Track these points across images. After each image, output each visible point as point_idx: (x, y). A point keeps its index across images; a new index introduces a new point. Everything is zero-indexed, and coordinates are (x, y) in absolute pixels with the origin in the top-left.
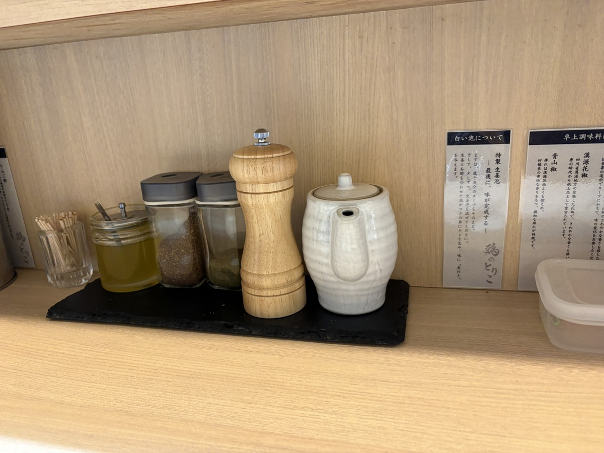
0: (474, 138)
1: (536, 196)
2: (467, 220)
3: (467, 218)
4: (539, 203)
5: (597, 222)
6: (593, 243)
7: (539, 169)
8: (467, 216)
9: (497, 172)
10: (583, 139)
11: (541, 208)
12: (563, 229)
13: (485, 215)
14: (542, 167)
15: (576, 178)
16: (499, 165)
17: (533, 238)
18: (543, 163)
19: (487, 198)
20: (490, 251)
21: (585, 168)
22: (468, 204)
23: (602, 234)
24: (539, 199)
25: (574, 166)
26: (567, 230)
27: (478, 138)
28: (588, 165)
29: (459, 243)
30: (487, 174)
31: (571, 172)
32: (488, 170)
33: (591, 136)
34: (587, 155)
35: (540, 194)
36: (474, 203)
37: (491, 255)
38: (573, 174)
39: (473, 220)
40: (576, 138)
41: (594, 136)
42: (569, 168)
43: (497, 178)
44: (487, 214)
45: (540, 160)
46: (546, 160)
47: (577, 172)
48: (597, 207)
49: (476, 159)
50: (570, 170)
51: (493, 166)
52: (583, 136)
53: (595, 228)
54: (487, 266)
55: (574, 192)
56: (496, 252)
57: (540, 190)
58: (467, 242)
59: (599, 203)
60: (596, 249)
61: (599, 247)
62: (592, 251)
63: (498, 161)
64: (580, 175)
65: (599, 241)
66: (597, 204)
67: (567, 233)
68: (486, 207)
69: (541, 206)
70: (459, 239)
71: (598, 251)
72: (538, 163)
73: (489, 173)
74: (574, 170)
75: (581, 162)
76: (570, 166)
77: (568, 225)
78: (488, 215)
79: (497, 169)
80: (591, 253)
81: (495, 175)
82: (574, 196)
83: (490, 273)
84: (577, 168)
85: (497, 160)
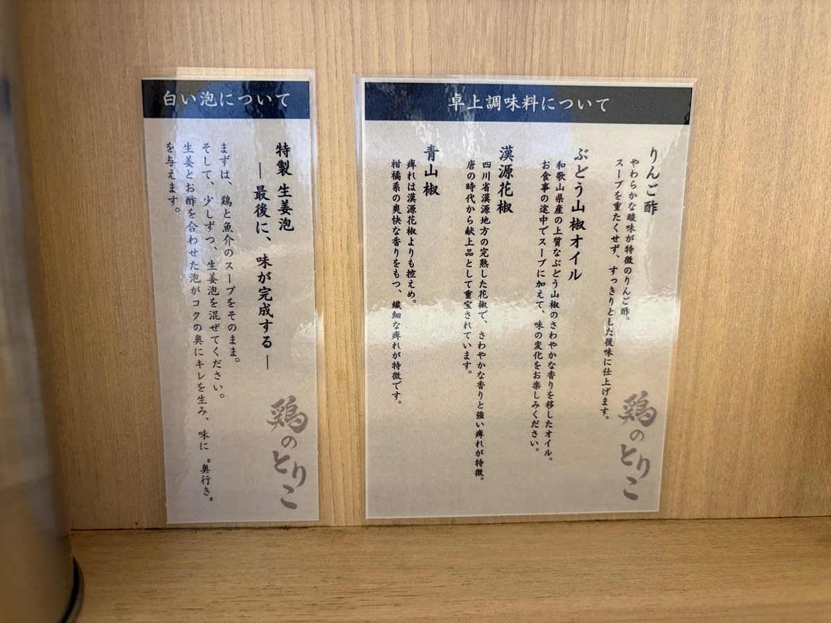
0: (217, 97)
1: (396, 263)
2: (215, 334)
3: (214, 328)
4: (404, 280)
5: (541, 330)
6: (537, 385)
7: (396, 187)
8: (214, 322)
9: (284, 199)
10: (495, 109)
11: (409, 295)
12: (465, 350)
13: (263, 319)
14: (403, 183)
15: (484, 215)
16: (286, 179)
17: (396, 376)
18: (404, 171)
19: (265, 272)
20: (283, 418)
21: (505, 188)
22: (214, 289)
23: (554, 360)
24: (403, 269)
25: (479, 182)
26: (474, 351)
27: (225, 99)
28: (510, 180)
29: (201, 398)
30: (258, 202)
31: (472, 196)
32: (260, 193)
33: (513, 102)
34: (508, 152)
35: (404, 258)
36: (231, 286)
37: (286, 431)
38: (479, 205)
39: (231, 333)
40: (478, 104)
41: (520, 102)
42: (468, 187)
43: (286, 215)
44: (267, 317)
45: (396, 164)
46: (412, 164)
47: (486, 198)
48: (537, 290)
49: (224, 160)
50: (469, 191)
51: (273, 182)
52: (495, 102)
53: (538, 345)
54: (279, 462)
55: (484, 252)
56: (298, 421)
57: (403, 247)
58: (222, 396)
59: (542, 280)
60: (543, 401)
61: (550, 395)
62: (536, 405)
63: (283, 168)
64: (493, 205)
65: (548, 380)
66: (539, 284)
67: (474, 360)
68: (264, 296)
69: (410, 289)
70: (201, 387)
71: (548, 405)
72: (391, 170)
73: (264, 201)
74: (479, 193)
75: (495, 171)
76: (469, 181)
77: (475, 339)
78: (270, 319)
79: (284, 189)
80: (533, 410)
81: (280, 206)
82: (484, 263)
83: (288, 479)
84: (486, 187)
85: (281, 164)
